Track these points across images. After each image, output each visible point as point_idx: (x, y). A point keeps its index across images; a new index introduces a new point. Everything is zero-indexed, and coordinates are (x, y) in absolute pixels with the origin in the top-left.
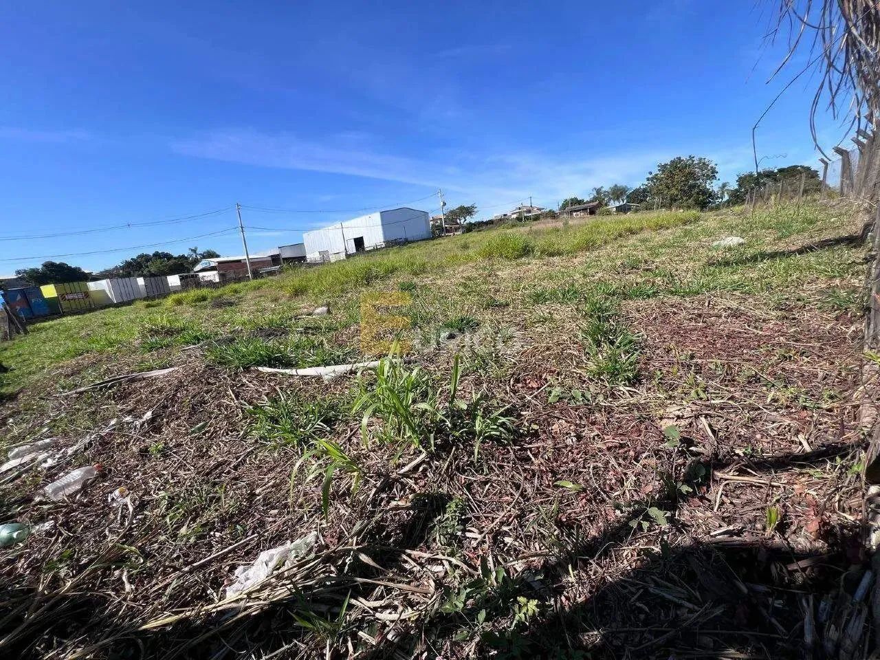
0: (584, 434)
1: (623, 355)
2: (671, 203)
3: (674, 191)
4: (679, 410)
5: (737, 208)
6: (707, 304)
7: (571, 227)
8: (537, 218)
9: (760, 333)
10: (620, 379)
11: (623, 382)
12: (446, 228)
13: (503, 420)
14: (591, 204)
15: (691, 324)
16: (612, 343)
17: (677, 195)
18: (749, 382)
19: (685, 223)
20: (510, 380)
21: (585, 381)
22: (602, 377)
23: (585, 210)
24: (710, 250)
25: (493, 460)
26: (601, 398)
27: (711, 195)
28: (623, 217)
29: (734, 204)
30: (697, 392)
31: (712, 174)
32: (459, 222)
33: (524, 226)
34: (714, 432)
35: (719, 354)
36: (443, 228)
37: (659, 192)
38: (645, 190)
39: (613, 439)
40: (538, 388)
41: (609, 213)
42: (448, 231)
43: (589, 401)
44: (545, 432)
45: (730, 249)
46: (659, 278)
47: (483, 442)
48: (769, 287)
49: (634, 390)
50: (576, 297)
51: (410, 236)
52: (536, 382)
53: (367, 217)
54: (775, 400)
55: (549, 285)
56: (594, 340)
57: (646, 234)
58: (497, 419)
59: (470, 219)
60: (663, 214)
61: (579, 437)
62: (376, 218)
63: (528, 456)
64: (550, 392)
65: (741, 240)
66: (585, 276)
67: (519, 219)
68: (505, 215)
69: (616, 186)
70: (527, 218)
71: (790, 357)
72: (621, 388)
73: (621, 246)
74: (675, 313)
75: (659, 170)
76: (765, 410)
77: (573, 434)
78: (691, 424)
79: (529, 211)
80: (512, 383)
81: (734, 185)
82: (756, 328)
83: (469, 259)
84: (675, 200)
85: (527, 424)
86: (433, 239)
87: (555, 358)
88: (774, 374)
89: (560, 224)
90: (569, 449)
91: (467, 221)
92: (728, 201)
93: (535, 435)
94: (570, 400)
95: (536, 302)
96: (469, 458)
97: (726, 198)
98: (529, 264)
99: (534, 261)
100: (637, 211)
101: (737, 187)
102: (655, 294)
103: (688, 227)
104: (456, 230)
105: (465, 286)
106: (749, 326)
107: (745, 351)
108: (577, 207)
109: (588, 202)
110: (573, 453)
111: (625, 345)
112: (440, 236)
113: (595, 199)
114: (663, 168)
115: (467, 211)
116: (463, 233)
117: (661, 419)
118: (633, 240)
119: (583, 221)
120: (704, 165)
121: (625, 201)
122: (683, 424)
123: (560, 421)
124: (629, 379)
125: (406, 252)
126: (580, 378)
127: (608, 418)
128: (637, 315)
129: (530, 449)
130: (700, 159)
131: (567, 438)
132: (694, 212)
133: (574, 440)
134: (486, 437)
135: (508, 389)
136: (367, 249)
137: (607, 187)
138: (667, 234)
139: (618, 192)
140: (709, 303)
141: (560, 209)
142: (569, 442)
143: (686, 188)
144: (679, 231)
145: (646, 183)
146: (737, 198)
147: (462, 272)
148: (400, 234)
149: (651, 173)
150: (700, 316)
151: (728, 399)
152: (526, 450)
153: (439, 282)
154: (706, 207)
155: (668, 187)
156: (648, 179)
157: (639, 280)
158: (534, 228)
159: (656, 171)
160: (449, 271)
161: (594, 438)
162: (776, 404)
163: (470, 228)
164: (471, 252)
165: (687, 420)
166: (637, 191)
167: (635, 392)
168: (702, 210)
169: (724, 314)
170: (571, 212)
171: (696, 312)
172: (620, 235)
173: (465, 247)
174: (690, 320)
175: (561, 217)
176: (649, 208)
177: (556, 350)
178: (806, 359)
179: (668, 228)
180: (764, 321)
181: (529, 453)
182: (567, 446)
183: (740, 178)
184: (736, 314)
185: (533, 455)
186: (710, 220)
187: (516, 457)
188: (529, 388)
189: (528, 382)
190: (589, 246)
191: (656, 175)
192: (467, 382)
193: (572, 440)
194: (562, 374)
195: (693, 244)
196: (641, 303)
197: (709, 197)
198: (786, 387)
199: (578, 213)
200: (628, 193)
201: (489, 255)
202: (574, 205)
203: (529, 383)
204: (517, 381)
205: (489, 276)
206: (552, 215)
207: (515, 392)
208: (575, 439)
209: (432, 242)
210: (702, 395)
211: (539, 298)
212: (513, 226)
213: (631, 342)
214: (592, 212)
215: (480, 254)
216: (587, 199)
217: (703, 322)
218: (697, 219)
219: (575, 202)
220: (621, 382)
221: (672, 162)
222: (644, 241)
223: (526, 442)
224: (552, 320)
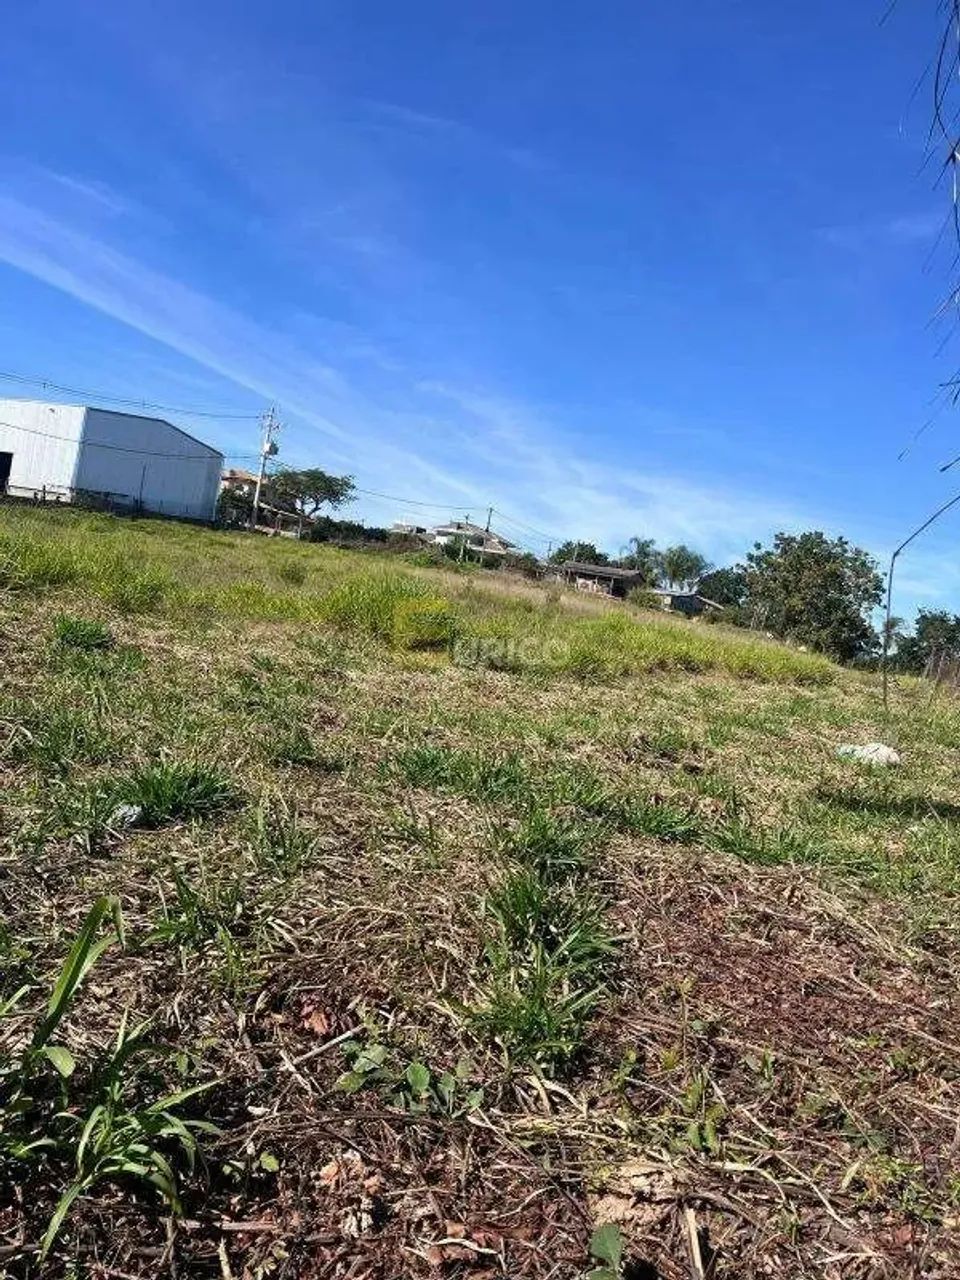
0: (397, 1207)
1: (566, 988)
2: (784, 625)
3: (796, 601)
4: (648, 1175)
5: (907, 681)
6: (786, 894)
7: (562, 611)
8: (492, 562)
9: (875, 995)
10: (539, 1055)
11: (544, 1065)
12: (261, 510)
13: (176, 1127)
14: (621, 572)
15: (743, 936)
16: (551, 945)
17: (802, 612)
18: (821, 1124)
19: (800, 681)
20: (255, 998)
21: (454, 1041)
22: (498, 1040)
23: (604, 579)
24: (831, 760)
25: (101, 1258)
26: (475, 1100)
27: (865, 633)
28: (680, 624)
29: (903, 670)
30: (701, 1128)
31: (874, 592)
32: (298, 505)
33: (457, 571)
34: (707, 1254)
35: (780, 1031)
36: (251, 508)
37: (766, 594)
38: (740, 579)
39: (468, 1237)
40: (327, 1038)
41: (653, 604)
42: (262, 520)
43: (443, 1102)
44: (294, 1183)
45: (869, 770)
46: (708, 800)
47: (97, 1190)
48: (915, 887)
49: (565, 1092)
50: (512, 795)
51: (152, 497)
52: (328, 1017)
53: (45, 407)
54: (858, 1185)
55: (460, 742)
56: (512, 924)
57: (716, 681)
58: (161, 1121)
59: (326, 510)
60: (762, 646)
61: (381, 1214)
62: (71, 420)
63: (216, 1259)
64: (353, 1057)
65: (895, 758)
66: (551, 743)
67: (451, 551)
68: (420, 530)
69: (683, 549)
70: (470, 555)
71: (916, 1073)
72: (534, 1081)
73: (656, 693)
74: (716, 899)
75: (777, 546)
76: (831, 1211)
77: (366, 1203)
78: (664, 1221)
79: (480, 542)
80: (259, 1005)
81: (909, 630)
82: (869, 980)
83: (289, 612)
84: (796, 623)
85: (251, 1150)
86: (215, 526)
87: (400, 955)
88: (871, 1112)
89: (537, 595)
90: (340, 1250)
91: (322, 513)
92: (894, 659)
93: (262, 1188)
94: (396, 1091)
95: (415, 781)
96: (26, 1242)
97: (893, 651)
98: (434, 671)
99: (450, 671)
100: (714, 620)
101: (914, 634)
102: (689, 838)
103: (806, 693)
104: (286, 524)
105: (248, 682)
106: (857, 973)
107: (833, 1037)
108: (591, 567)
109: (615, 565)
110: (347, 1266)
111: (579, 960)
112: (235, 526)
113: (631, 563)
114: (785, 542)
115: (330, 488)
116: (303, 538)
117: (602, 1192)
118: (686, 686)
119: (590, 606)
120: (862, 568)
121: (695, 589)
122: (646, 1218)
123: (348, 1155)
124: (558, 1058)
125: (124, 538)
126: (444, 1027)
127: (477, 1168)
128: (635, 884)
129: (230, 1235)
130: (858, 552)
131: (346, 1214)
132: (825, 662)
133: (364, 1224)
134: (111, 1177)
135: (241, 1022)
136: (13, 492)
137: (663, 544)
138: (758, 697)
139: (682, 564)
140: (792, 892)
141: (552, 559)
142: (349, 1226)
143: (821, 604)
144: (785, 694)
145: (745, 563)
146: (911, 658)
147: (259, 641)
148: (123, 483)
149: (758, 546)
150: (766, 918)
151: (763, 1166)
152: (218, 1234)
153: (182, 652)
154: (851, 657)
155: (786, 587)
156: (751, 558)
157: (667, 791)
158: (479, 585)
159: (768, 546)
160: (222, 630)
161: (419, 1225)
162: (857, 1196)
163: (324, 532)
164: (302, 596)
165: (658, 1209)
166: (721, 575)
167: (565, 1099)
168: (842, 663)
169: (816, 928)
170: (572, 576)
171: (761, 908)
172: (662, 665)
173: (294, 577)
174: (743, 925)
175: (549, 579)
176: (740, 623)
177: (410, 934)
178: (945, 1086)
179: (764, 681)
180: (890, 966)
181: (221, 1250)
182: (338, 1241)
183: (924, 617)
184: (838, 934)
185: (229, 1255)
186: (851, 688)
187: (177, 1257)
188: (302, 1032)
189: (307, 1010)
190: (585, 670)
191: (769, 554)
192: (131, 975)
193: (359, 1221)
194: (401, 1009)
195: (799, 735)
196: (652, 851)
197: (860, 637)
198: (890, 1152)
199: (590, 582)
200: (705, 573)
201: (342, 620)
202: (581, 561)
203: (308, 1016)
204: (276, 1004)
205: (325, 674)
206: (529, 568)
207: (256, 1034)
208: (367, 1220)
209: (207, 534)
210: (713, 1143)
211: (423, 772)
212: (433, 563)
213: (595, 953)
214: (619, 589)
215: (318, 608)
216: (614, 556)
217: (768, 939)
218: (826, 680)
219: (588, 554)
220: (539, 1062)
221: (806, 538)
222: (707, 695)
223: (227, 1211)
224: (431, 842)
